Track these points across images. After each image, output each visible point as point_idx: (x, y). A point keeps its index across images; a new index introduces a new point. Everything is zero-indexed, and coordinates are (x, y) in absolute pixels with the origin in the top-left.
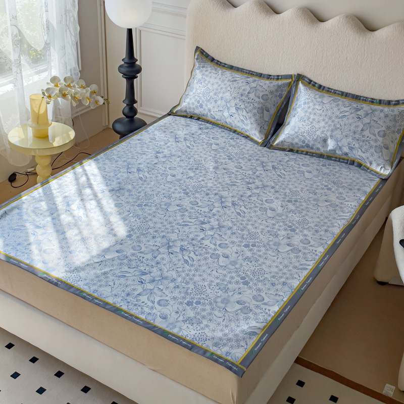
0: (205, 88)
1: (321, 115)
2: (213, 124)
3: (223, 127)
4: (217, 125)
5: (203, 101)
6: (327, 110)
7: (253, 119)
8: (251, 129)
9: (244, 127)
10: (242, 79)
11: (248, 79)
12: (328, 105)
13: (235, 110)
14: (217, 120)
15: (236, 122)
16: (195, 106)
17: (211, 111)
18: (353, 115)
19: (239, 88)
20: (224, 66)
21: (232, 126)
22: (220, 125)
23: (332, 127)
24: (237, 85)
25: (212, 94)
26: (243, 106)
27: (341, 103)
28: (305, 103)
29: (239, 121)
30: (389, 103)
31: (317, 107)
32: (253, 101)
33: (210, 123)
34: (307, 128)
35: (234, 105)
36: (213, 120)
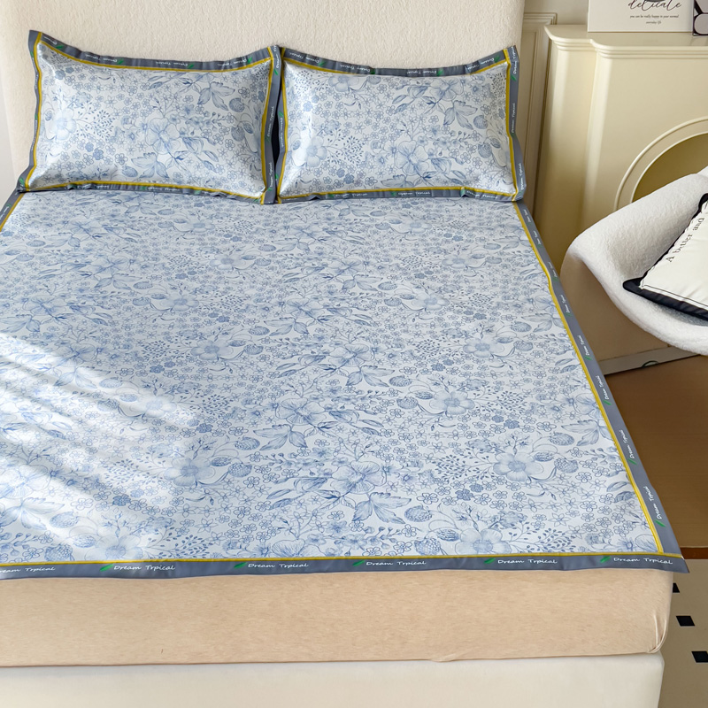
0: (95, 115)
1: (358, 114)
2: (134, 188)
3: (158, 189)
4: (145, 188)
5: (100, 143)
6: (367, 102)
7: (230, 154)
8: (232, 176)
9: (214, 174)
10: (171, 78)
11: (183, 76)
12: (364, 92)
13: (183, 144)
14: (142, 177)
15: (192, 170)
16: (82, 158)
17: (126, 159)
18: (419, 100)
19: (175, 98)
20: (109, 61)
21: (180, 182)
22: (149, 186)
23: (390, 132)
24: (168, 93)
25: (117, 123)
26: (198, 133)
27: (387, 83)
28: (317, 99)
29: (198, 167)
30: (462, 70)
31: (344, 100)
32: (216, 117)
33: (126, 187)
34: (341, 145)
35: (178, 135)
36: (130, 181)
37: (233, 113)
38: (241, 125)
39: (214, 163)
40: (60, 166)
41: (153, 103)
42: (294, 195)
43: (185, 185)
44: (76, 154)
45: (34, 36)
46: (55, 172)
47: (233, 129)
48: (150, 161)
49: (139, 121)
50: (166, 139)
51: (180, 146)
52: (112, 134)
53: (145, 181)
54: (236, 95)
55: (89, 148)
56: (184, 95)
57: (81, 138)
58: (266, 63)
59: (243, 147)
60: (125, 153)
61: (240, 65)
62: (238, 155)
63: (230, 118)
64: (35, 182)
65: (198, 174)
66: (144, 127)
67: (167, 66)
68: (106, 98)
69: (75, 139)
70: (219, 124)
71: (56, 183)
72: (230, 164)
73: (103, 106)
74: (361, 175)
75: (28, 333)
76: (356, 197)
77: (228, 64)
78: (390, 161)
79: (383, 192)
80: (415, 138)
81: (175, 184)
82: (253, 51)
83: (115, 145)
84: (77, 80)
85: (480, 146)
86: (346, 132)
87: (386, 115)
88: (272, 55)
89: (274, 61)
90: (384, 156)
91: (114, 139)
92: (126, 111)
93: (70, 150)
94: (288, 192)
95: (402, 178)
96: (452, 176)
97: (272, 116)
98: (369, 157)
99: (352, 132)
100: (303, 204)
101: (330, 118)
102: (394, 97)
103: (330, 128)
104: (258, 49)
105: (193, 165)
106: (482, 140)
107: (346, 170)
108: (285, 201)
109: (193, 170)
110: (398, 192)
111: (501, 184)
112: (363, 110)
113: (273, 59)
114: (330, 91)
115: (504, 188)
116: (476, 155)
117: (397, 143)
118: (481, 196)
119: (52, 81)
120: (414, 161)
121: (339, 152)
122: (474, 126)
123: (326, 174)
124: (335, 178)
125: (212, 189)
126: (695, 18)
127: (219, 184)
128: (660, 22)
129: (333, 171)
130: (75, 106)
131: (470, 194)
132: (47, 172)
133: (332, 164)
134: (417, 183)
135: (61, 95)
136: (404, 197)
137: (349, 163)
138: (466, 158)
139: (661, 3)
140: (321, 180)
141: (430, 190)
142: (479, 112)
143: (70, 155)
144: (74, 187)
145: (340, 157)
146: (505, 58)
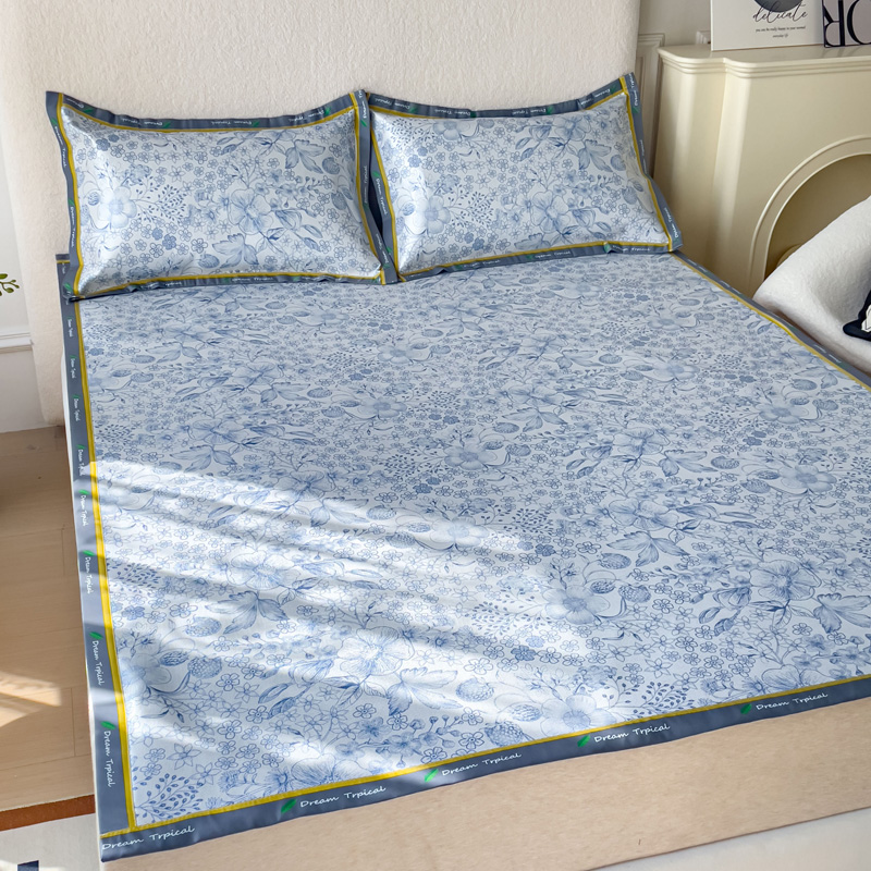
0: (159, 192)
1: (479, 165)
2: (214, 281)
3: (247, 280)
4: (228, 281)
5: (172, 228)
6: (485, 149)
7: (335, 227)
8: (340, 254)
9: (317, 254)
10: (244, 139)
11: (257, 135)
12: (479, 139)
13: (277, 220)
14: (224, 266)
15: (288, 250)
16: (148, 248)
17: (205, 245)
18: (545, 142)
19: (257, 162)
20: (153, 125)
21: (271, 269)
22: (232, 278)
23: (520, 183)
24: (246, 158)
25: (189, 200)
26: (293, 204)
27: (502, 126)
28: (423, 151)
29: (297, 246)
30: (574, 106)
31: (458, 149)
32: (310, 183)
33: (204, 282)
34: (465, 203)
35: (269, 208)
36: (206, 273)
37: (329, 175)
38: (340, 190)
39: (317, 240)
40: (120, 263)
41: (231, 171)
42: (415, 270)
43: (278, 271)
44: (140, 245)
45: (53, 99)
46: (113, 271)
47: (333, 195)
48: (236, 244)
49: (217, 195)
50: (254, 215)
51: (273, 222)
52: (185, 214)
53: (226, 272)
54: (327, 154)
55: (157, 234)
56: (267, 159)
57: (145, 223)
58: (350, 113)
59: (348, 218)
60: (204, 237)
61: (317, 118)
62: (344, 227)
63: (327, 183)
64: (87, 285)
65: (297, 255)
66: (225, 202)
67: (226, 126)
68: (169, 170)
69: (137, 224)
70: (316, 191)
71: (112, 285)
72: (337, 239)
73: (168, 180)
74: (493, 238)
75: (224, 468)
76: (488, 266)
77: (301, 118)
78: (526, 217)
79: (517, 256)
80: (551, 188)
81: (265, 271)
82: (331, 99)
83: (191, 229)
84: (128, 151)
85: (624, 191)
86: (469, 188)
87: (511, 164)
88: (355, 102)
89: (358, 110)
90: (518, 212)
91: (188, 220)
92: (199, 183)
93: (133, 239)
94: (408, 267)
95: (539, 237)
96: (596, 229)
97: (366, 177)
98: (501, 215)
99: (476, 187)
100: (433, 280)
101: (446, 173)
102: (516, 141)
103: (448, 184)
104: (337, 97)
105: (291, 244)
106: (624, 183)
107: (475, 233)
108: (409, 278)
109: (290, 251)
110: (534, 254)
111: (652, 233)
112: (483, 159)
113: (357, 108)
114: (438, 140)
115: (657, 237)
116: (621, 201)
117: (530, 195)
118: (630, 250)
119: (93, 153)
120: (554, 215)
121: (465, 212)
122: (612, 168)
123: (451, 240)
124: (463, 244)
125: (312, 273)
126: (825, 28)
127: (322, 266)
128: (787, 35)
129: (460, 236)
130: (130, 182)
131: (616, 249)
132: (102, 272)
133: (458, 228)
134: (555, 242)
135: (110, 170)
136: (542, 260)
137: (478, 225)
138: (612, 207)
139: (787, 12)
140: (447, 249)
141: (569, 249)
142: (615, 152)
143: (133, 246)
144: (138, 288)
145: (468, 219)
146: (621, 88)
